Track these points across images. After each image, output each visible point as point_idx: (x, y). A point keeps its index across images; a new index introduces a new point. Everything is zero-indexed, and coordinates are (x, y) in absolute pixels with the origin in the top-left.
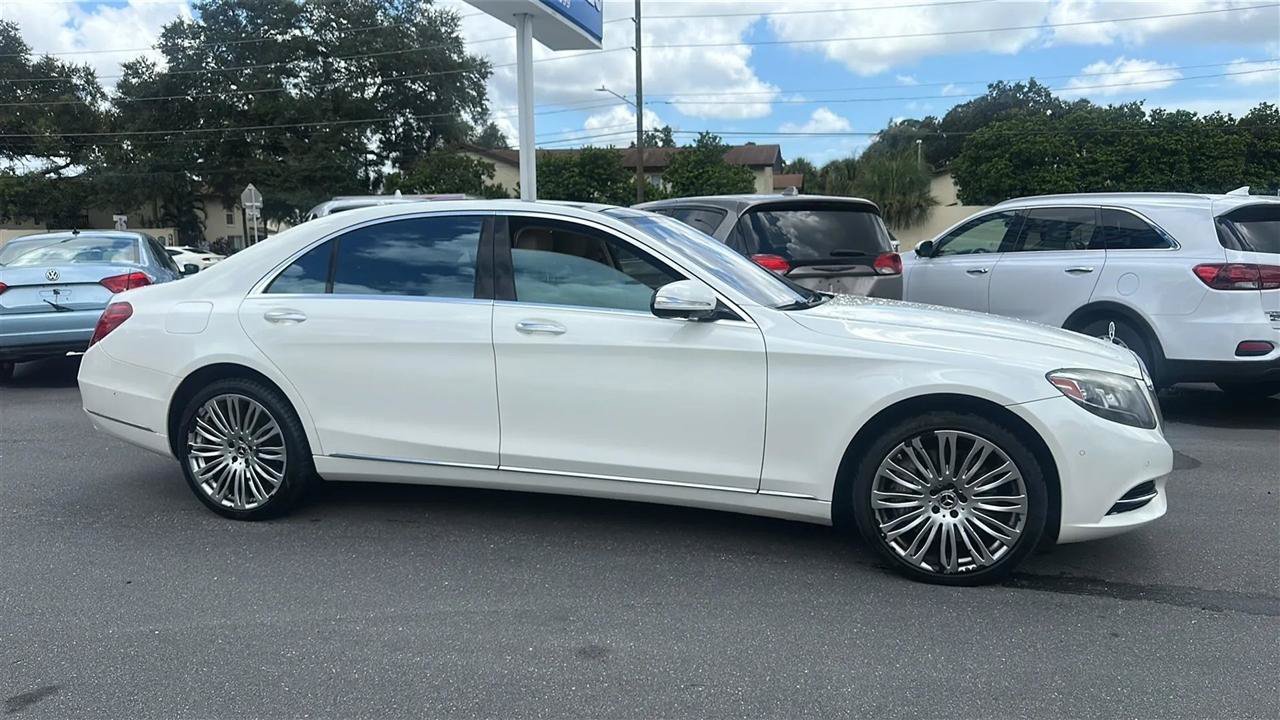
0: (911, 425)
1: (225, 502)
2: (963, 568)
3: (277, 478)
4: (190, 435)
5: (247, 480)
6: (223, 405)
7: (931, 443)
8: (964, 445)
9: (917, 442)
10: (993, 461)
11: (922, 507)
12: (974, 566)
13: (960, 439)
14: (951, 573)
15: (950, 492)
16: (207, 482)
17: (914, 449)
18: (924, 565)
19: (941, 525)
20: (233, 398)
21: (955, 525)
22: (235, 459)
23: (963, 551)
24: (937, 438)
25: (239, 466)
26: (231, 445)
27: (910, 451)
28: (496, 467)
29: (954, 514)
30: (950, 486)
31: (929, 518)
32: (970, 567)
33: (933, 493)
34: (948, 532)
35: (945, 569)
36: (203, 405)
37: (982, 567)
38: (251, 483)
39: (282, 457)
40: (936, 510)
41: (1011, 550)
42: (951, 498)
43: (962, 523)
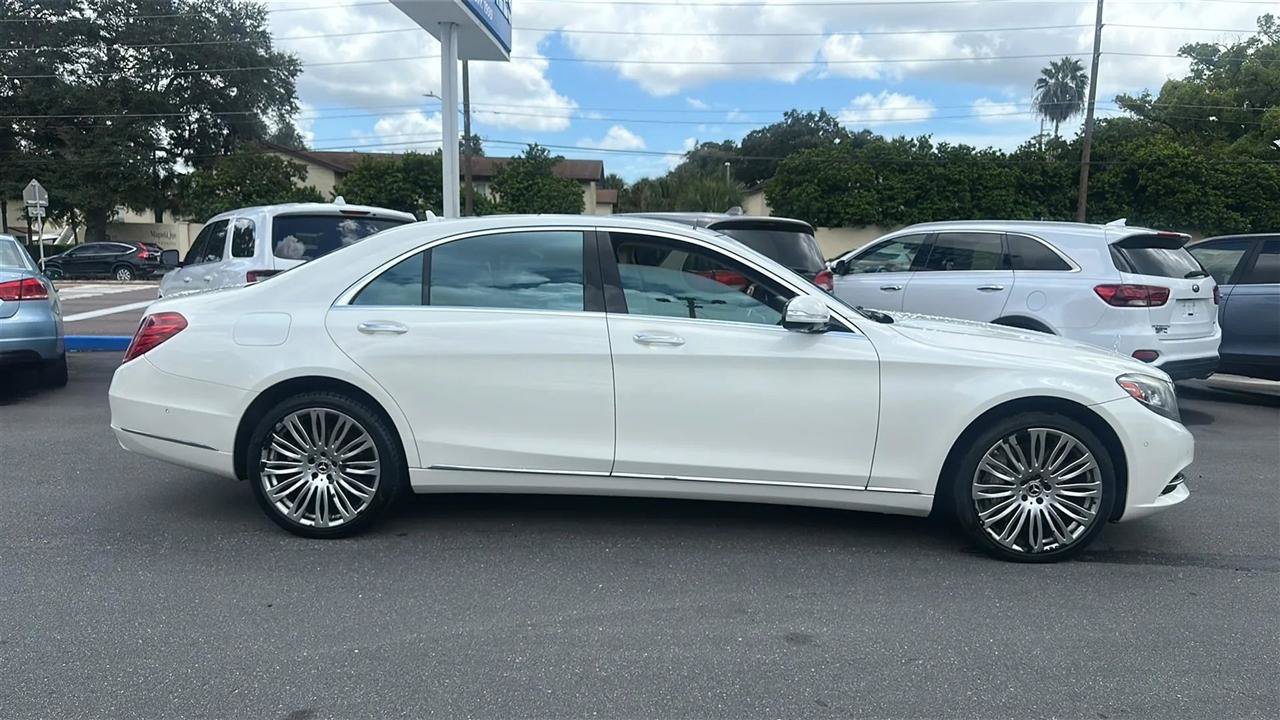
0: (1009, 424)
1: (304, 521)
2: (1047, 548)
3: (368, 494)
4: (264, 453)
5: (331, 497)
6: (306, 420)
7: (1024, 440)
8: (1052, 440)
9: (1013, 439)
10: (1075, 454)
11: (1013, 496)
12: (1057, 545)
13: (1048, 435)
14: (1038, 553)
15: (1036, 482)
16: (281, 501)
17: (1011, 446)
18: (1015, 547)
19: (1029, 511)
20: (318, 412)
21: (1041, 511)
22: (315, 476)
23: (1048, 533)
24: (1029, 435)
25: (321, 483)
26: (311, 461)
27: (1006, 447)
28: (608, 474)
29: (1040, 501)
30: (1037, 476)
31: (1019, 505)
32: (1054, 546)
33: (1023, 483)
34: (1035, 516)
35: (1033, 548)
36: (281, 420)
37: (1063, 545)
38: (336, 500)
39: (374, 472)
40: (1025, 498)
41: (1087, 529)
42: (1037, 487)
43: (1048, 508)
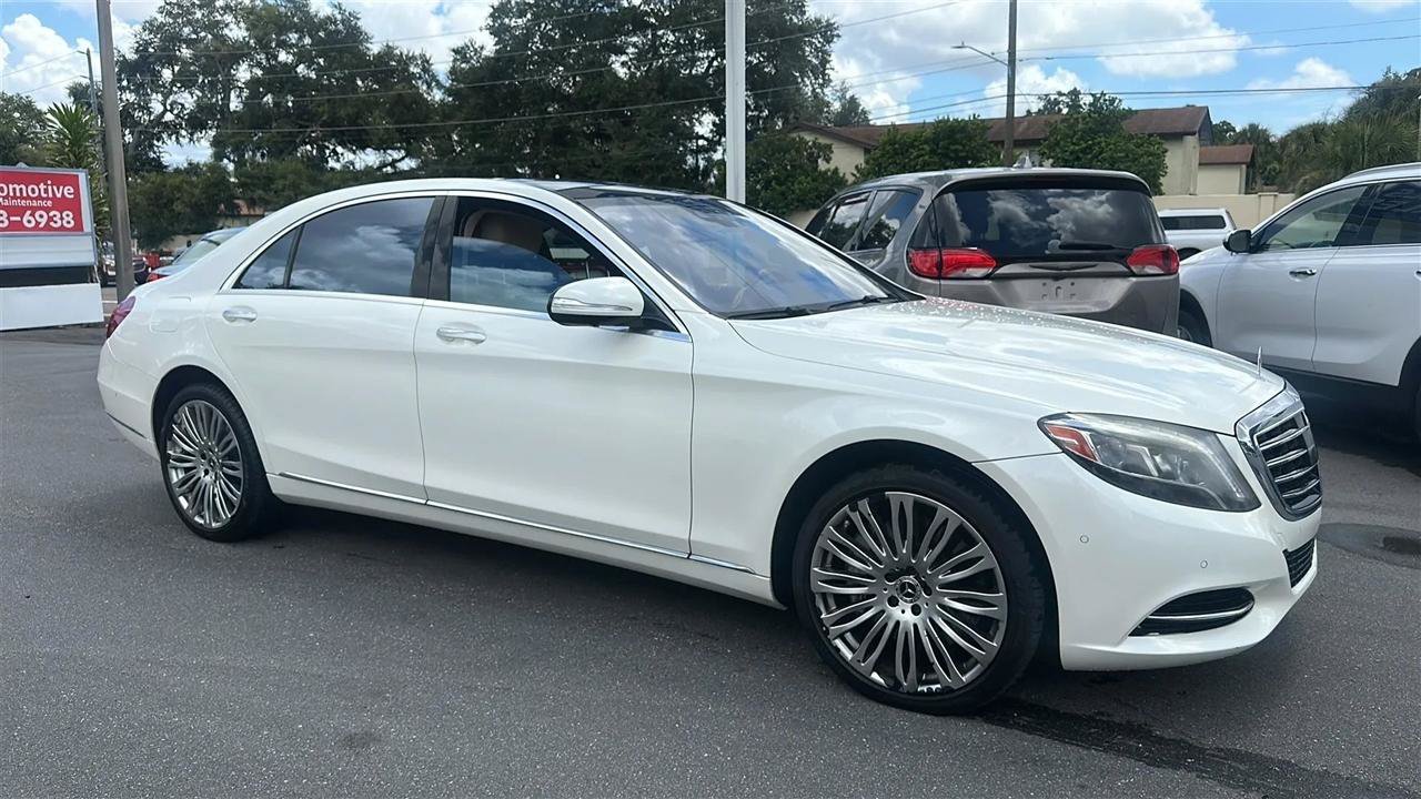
0: (856, 481)
1: (197, 519)
2: (925, 689)
3: (236, 497)
4: (169, 443)
5: (214, 495)
6: (192, 410)
7: (882, 510)
8: (923, 514)
9: (864, 505)
10: (962, 539)
11: (874, 596)
12: (939, 686)
13: (917, 504)
14: (908, 693)
15: (911, 579)
16: (183, 495)
17: (861, 514)
19: (898, 623)
20: (200, 404)
21: (915, 626)
22: (207, 472)
23: (924, 665)
24: (888, 500)
25: (210, 480)
26: (203, 456)
27: (856, 517)
28: (424, 502)
29: (916, 610)
30: (910, 570)
31: (883, 612)
32: (934, 687)
33: (890, 577)
34: (906, 633)
35: (901, 685)
36: (176, 412)
37: (947, 690)
38: (217, 499)
39: (239, 474)
40: (893, 602)
41: (985, 671)
42: (911, 586)
43: (925, 622)
